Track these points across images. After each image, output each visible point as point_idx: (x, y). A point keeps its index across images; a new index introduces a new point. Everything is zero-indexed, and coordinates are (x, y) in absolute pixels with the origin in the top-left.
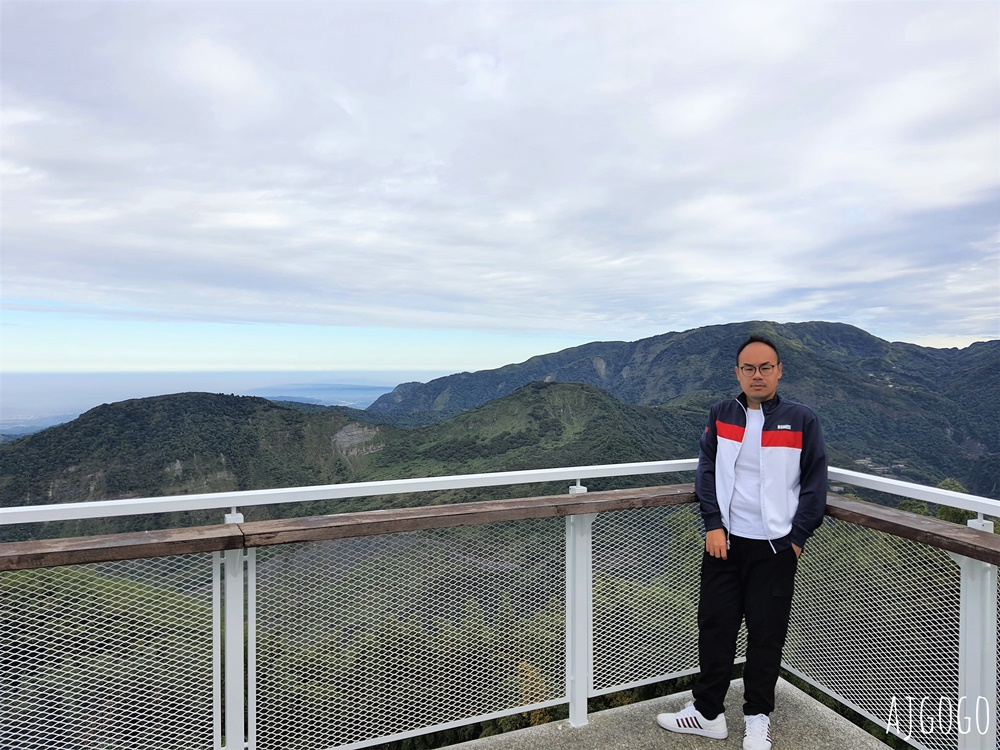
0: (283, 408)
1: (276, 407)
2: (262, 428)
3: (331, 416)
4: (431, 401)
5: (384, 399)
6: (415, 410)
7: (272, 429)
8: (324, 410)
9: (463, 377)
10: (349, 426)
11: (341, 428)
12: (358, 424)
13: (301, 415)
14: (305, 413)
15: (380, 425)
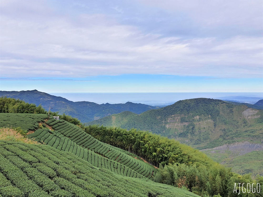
0: (227, 103)
1: (225, 103)
2: (221, 108)
3: (242, 106)
5: (260, 101)
7: (224, 109)
8: (240, 104)
10: (248, 109)
11: (245, 110)
12: (251, 109)
13: (233, 105)
14: (234, 105)
15: (259, 109)
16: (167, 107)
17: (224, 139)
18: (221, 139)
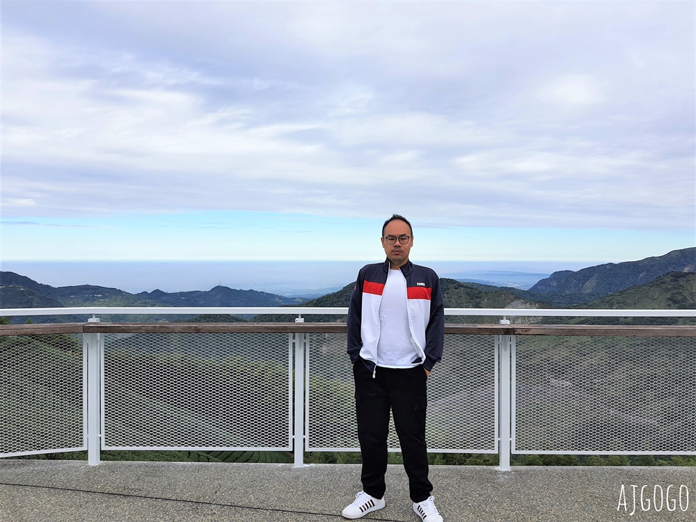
0: (467, 287)
1: (463, 286)
2: (453, 301)
3: (502, 294)
4: (580, 285)
5: (542, 282)
6: (568, 292)
7: (460, 301)
8: (497, 289)
9: (608, 267)
10: (515, 302)
11: (509, 303)
12: (522, 301)
13: (480, 292)
14: (483, 291)
15: (539, 302)
16: (323, 297)
17: (463, 377)
18: (454, 378)
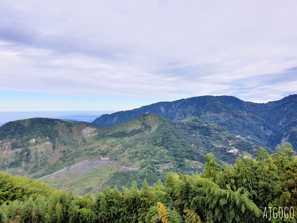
0: (66, 122)
1: (64, 122)
2: (60, 128)
3: (81, 124)
4: (112, 120)
5: (97, 119)
6: (107, 123)
7: (63, 129)
8: (79, 123)
9: (121, 112)
10: (87, 128)
11: (84, 128)
12: (89, 127)
13: (72, 124)
14: (73, 123)
15: (96, 127)
17: (64, 161)
18: (61, 162)
